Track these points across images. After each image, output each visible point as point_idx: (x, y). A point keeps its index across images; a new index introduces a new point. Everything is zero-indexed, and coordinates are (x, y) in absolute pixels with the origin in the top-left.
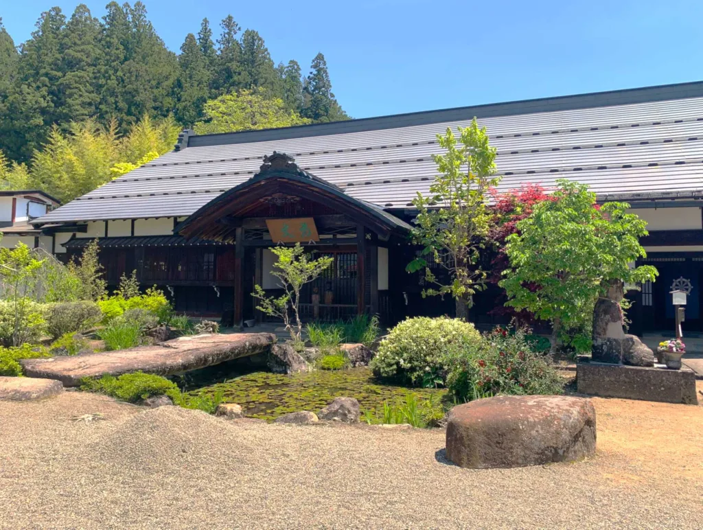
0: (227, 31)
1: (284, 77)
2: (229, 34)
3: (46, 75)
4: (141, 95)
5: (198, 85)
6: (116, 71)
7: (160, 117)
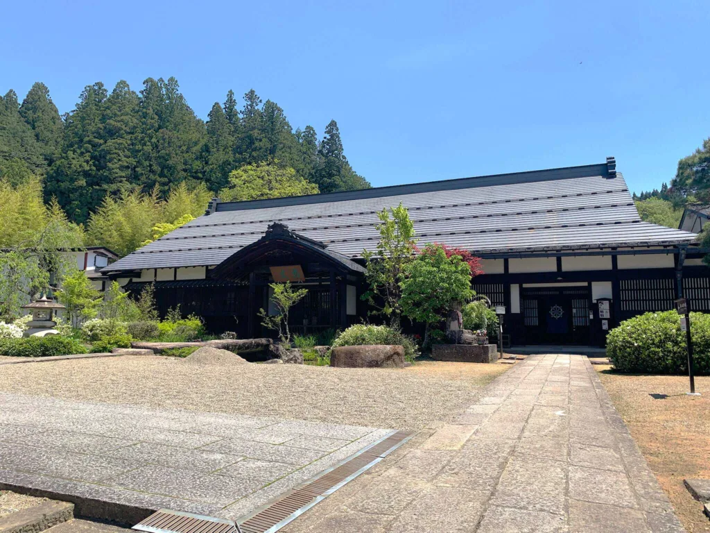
0: (249, 103)
1: (301, 141)
2: (251, 106)
3: (89, 142)
4: (173, 159)
5: (224, 150)
6: (151, 138)
7: (190, 178)
